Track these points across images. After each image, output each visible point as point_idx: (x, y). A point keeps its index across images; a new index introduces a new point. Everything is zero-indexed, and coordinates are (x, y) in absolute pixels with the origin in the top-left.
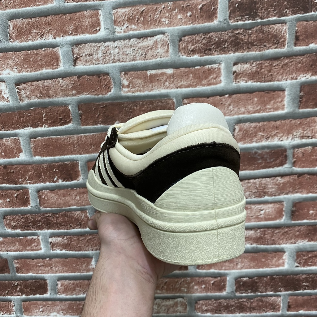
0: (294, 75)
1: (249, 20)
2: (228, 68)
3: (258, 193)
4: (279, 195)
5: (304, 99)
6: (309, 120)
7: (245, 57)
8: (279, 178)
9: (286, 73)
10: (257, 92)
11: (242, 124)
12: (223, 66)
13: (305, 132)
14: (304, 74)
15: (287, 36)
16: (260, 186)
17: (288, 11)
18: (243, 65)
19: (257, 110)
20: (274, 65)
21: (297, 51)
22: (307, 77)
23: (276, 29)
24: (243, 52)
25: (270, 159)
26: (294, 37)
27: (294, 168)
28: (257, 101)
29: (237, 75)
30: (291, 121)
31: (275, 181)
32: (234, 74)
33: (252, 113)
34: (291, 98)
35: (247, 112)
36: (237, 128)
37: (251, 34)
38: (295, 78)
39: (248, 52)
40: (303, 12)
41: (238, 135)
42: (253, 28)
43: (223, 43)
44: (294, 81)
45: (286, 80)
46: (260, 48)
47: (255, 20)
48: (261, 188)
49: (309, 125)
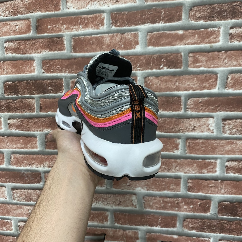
0: (41, 129)
1: (15, 95)
2: (5, 121)
3: (27, 199)
5: (48, 144)
6: (52, 156)
7: (14, 115)
8: (38, 191)
9: (37, 127)
10: (22, 137)
11: (15, 155)
12: (2, 119)
13: (50, 164)
14: (47, 129)
15: (36, 106)
16: (28, 194)
17: (35, 92)
18: (13, 120)
19: (23, 147)
20: (30, 121)
21: (41, 115)
22: (48, 131)
23: (29, 102)
24: (12, 113)
25: (32, 178)
26: (39, 107)
28: (22, 142)
29: (10, 126)
30: (42, 156)
31: (36, 192)
32: (8, 125)
33: (20, 149)
34: (40, 142)
35: (17, 147)
36: (12, 156)
37: (16, 103)
38: (42, 130)
39: (15, 113)
40: (43, 93)
41: (13, 161)
42: (17, 100)
43: (2, 107)
44: (41, 132)
45: (37, 131)
46: (22, 111)
47: (18, 95)
48: (28, 196)
49: (52, 159)
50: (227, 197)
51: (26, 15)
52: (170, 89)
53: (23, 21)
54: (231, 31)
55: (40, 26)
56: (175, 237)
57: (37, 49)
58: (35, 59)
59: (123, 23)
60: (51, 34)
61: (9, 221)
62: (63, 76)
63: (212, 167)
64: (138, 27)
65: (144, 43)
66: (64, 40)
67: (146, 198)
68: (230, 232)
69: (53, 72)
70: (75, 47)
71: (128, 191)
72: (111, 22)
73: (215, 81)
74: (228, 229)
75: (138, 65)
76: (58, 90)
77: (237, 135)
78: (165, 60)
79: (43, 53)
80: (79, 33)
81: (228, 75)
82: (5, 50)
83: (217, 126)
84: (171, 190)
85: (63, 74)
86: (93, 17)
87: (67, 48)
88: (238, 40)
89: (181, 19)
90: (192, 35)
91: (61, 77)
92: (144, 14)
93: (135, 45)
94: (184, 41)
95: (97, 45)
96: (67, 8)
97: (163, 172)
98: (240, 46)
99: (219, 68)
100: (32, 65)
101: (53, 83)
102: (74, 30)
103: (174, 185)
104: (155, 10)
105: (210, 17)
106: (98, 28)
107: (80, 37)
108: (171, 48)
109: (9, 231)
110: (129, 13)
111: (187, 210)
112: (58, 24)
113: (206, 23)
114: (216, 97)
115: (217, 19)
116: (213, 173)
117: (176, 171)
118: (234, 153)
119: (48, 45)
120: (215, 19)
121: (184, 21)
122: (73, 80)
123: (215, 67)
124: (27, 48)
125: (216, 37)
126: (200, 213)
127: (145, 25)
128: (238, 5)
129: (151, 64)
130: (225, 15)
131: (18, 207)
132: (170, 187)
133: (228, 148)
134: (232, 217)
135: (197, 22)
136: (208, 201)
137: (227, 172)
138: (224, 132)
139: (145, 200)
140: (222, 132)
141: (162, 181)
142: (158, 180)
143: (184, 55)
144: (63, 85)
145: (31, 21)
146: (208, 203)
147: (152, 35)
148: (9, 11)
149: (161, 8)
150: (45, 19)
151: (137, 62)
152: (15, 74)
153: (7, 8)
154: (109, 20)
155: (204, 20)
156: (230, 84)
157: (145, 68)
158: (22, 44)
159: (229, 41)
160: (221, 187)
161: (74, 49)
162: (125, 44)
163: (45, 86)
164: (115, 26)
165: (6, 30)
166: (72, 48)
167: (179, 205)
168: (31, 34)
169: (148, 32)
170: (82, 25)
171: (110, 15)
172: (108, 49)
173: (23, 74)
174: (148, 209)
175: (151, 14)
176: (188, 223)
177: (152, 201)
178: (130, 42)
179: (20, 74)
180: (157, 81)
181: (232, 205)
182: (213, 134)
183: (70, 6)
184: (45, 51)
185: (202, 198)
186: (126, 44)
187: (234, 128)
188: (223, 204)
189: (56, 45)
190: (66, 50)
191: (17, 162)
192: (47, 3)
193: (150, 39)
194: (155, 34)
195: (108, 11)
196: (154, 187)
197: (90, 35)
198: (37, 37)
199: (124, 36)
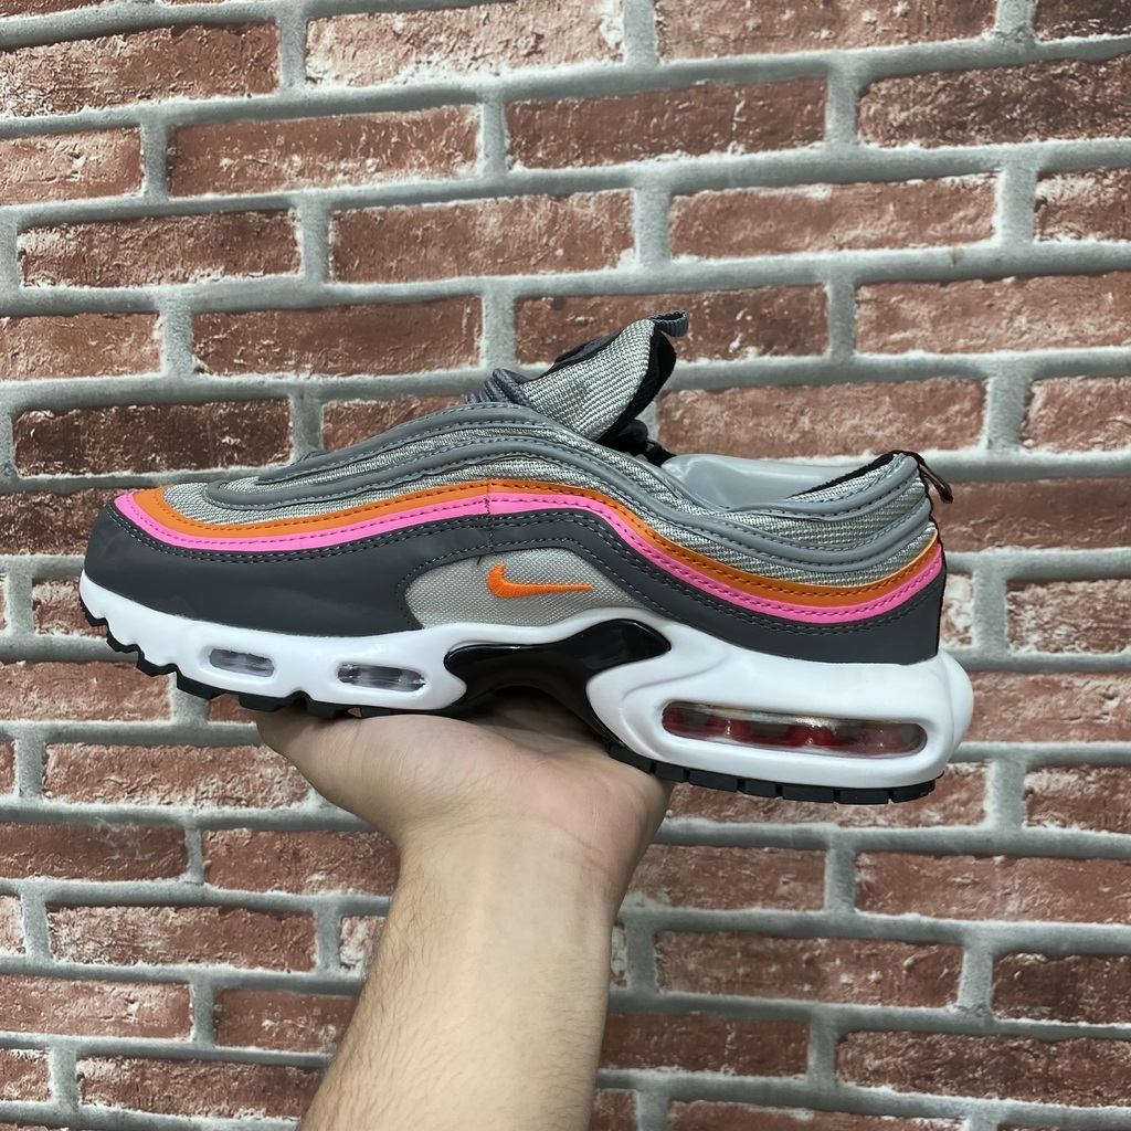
1: (64, 472)
2: (19, 590)
3: (118, 950)
4: (174, 961)
7: (60, 565)
8: (170, 911)
10: (96, 663)
11: (63, 745)
12: (6, 584)
13: (229, 786)
16: (122, 929)
17: (158, 460)
18: (56, 588)
19: (100, 711)
24: (54, 553)
25: (143, 853)
27: (207, 885)
28: (99, 686)
30: (188, 751)
31: (160, 917)
32: (34, 609)
33: (87, 718)
35: (75, 712)
36: (53, 754)
37: (70, 509)
39: (66, 553)
40: (195, 464)
41: (56, 775)
42: (75, 493)
43: (6, 525)
47: (78, 473)
48: (126, 936)
49: (237, 766)
50: (1032, 930)
51: (120, 108)
52: (773, 445)
53: (107, 135)
54: (1042, 189)
55: (185, 161)
56: (803, 1115)
57: (172, 265)
58: (158, 305)
59: (562, 148)
60: (234, 196)
61: (33, 1053)
62: (290, 387)
63: (964, 795)
64: (630, 167)
65: (658, 242)
66: (295, 223)
67: (669, 941)
68: (1046, 1091)
69: (242, 369)
70: (344, 253)
72: (507, 142)
73: (972, 410)
74: (1038, 1076)
76: (267, 447)
77: (1073, 649)
78: (749, 318)
79: (195, 281)
80: (363, 193)
81: (1031, 384)
82: (19, 265)
83: (985, 609)
84: (782, 902)
85: (290, 378)
86: (425, 122)
87: (309, 259)
88: (1072, 230)
89: (823, 132)
90: (873, 207)
91: (278, 391)
92: (654, 108)
93: (614, 249)
94: (836, 232)
95: (444, 248)
96: (309, 79)
97: (746, 821)
98: (1080, 255)
99: (991, 351)
100: (144, 335)
101: (242, 415)
102: (340, 177)
103: (794, 880)
104: (705, 90)
105: (950, 126)
106: (447, 172)
107: (367, 210)
108: (777, 262)
109: (31, 1103)
110: (590, 106)
111: (856, 990)
112: (267, 151)
113: (931, 151)
114: (979, 481)
115: (978, 137)
116: (968, 824)
117: (804, 814)
118: (1062, 732)
119: (222, 245)
120: (973, 133)
121: (833, 141)
122: (334, 404)
123: (975, 349)
124: (125, 256)
125: (977, 217)
126: (912, 1006)
127: (660, 161)
128: (1073, 77)
129: (690, 334)
130: (1013, 120)
131: (75, 987)
132: (775, 888)
133: (1032, 709)
134: (1056, 1022)
135: (894, 146)
136: (948, 951)
137: (1029, 820)
138: (1017, 638)
139: (661, 950)
140: (1007, 639)
141: (742, 862)
142: (721, 857)
143: (837, 292)
144: (291, 424)
145: (144, 136)
146: (950, 958)
147: (692, 204)
148: (42, 89)
149: (732, 83)
150: (209, 128)
152: (68, 374)
153: (32, 75)
154: (498, 136)
155: (924, 139)
156: (1043, 425)
158: (103, 241)
159: (1035, 234)
160: (1005, 888)
161: (339, 265)
162: (569, 244)
163: (205, 431)
164: (527, 163)
165: (27, 175)
166: (331, 258)
167: (819, 972)
168: (141, 194)
169: (674, 194)
170: (375, 156)
171: (503, 113)
172: (495, 263)
173: (106, 378)
174: (680, 989)
175: (685, 110)
176: (861, 1052)
177: (698, 953)
178: (592, 236)
179: (92, 374)
180: (715, 409)
181: (1057, 966)
182: (965, 647)
183: (322, 69)
184: (209, 270)
185: (920, 939)
186: (575, 244)
187: (1059, 618)
188: (1016, 962)
189: (257, 246)
190: (302, 267)
191: (74, 780)
192: (217, 57)
193: (681, 221)
194: (704, 201)
195: (494, 93)
196: (702, 890)
197: (414, 203)
198: (171, 206)
199: (568, 208)
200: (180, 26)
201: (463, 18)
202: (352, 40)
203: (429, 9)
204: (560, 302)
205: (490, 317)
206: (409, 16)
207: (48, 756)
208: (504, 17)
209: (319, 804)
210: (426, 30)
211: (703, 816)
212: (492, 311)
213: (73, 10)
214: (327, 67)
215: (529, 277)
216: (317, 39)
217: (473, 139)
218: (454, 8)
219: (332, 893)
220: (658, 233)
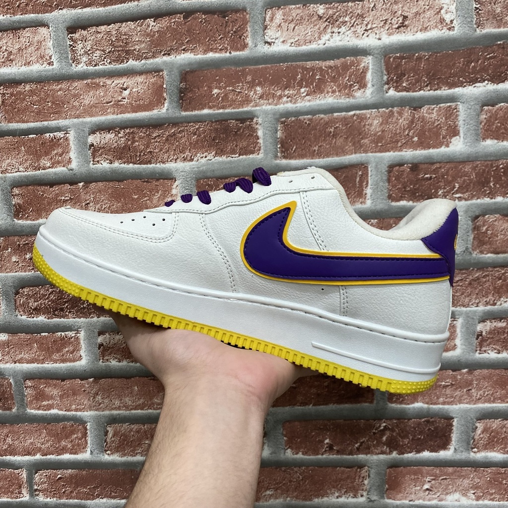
51: (151, 61)
53: (143, 77)
55: (192, 90)
57: (182, 152)
58: (175, 174)
59: (417, 81)
64: (458, 91)
65: (473, 132)
66: (258, 126)
70: (287, 143)
71: (427, 503)
72: (385, 78)
75: (457, 185)
79: (198, 160)
80: (298, 108)
82: (90, 152)
86: (336, 67)
87: (266, 147)
92: (473, 57)
93: (448, 137)
95: (347, 138)
96: (266, 42)
100: (167, 192)
102: (285, 99)
104: (502, 47)
106: (349, 95)
107: (300, 117)
110: (434, 57)
112: (241, 84)
119: (214, 140)
124: (155, 147)
127: (475, 87)
129: (491, 184)
142: (505, 473)
145: (166, 77)
147: (494, 111)
148: (103, 51)
150: (206, 72)
151: (454, 179)
153: (97, 43)
154: (379, 74)
157: (474, 193)
158: (141, 138)
161: (283, 150)
162: (421, 135)
164: (397, 89)
165: (94, 101)
166: (279, 146)
168: (164, 110)
169: (483, 106)
170: (306, 87)
171: (382, 61)
172: (377, 146)
175: (491, 58)
178: (435, 130)
183: (275, 37)
184: (207, 154)
186: (425, 134)
189: (235, 140)
190: (262, 151)
191: (123, 444)
192: (211, 31)
193: (487, 120)
194: (501, 109)
195: (377, 50)
196: (494, 491)
197: (329, 114)
198: (183, 117)
199: (421, 114)
200: (188, 13)
201: (360, 7)
202: (293, 20)
203: (339, 2)
204: (415, 167)
205: (373, 176)
206: (327, 6)
207: (108, 431)
208: (384, 6)
209: (269, 452)
210: (337, 14)
211: (495, 451)
212: (374, 173)
213: (123, 5)
214: (277, 36)
215: (397, 153)
216: (272, 20)
217: (365, 76)
218: (355, 1)
219: (278, 501)
220: (473, 128)
